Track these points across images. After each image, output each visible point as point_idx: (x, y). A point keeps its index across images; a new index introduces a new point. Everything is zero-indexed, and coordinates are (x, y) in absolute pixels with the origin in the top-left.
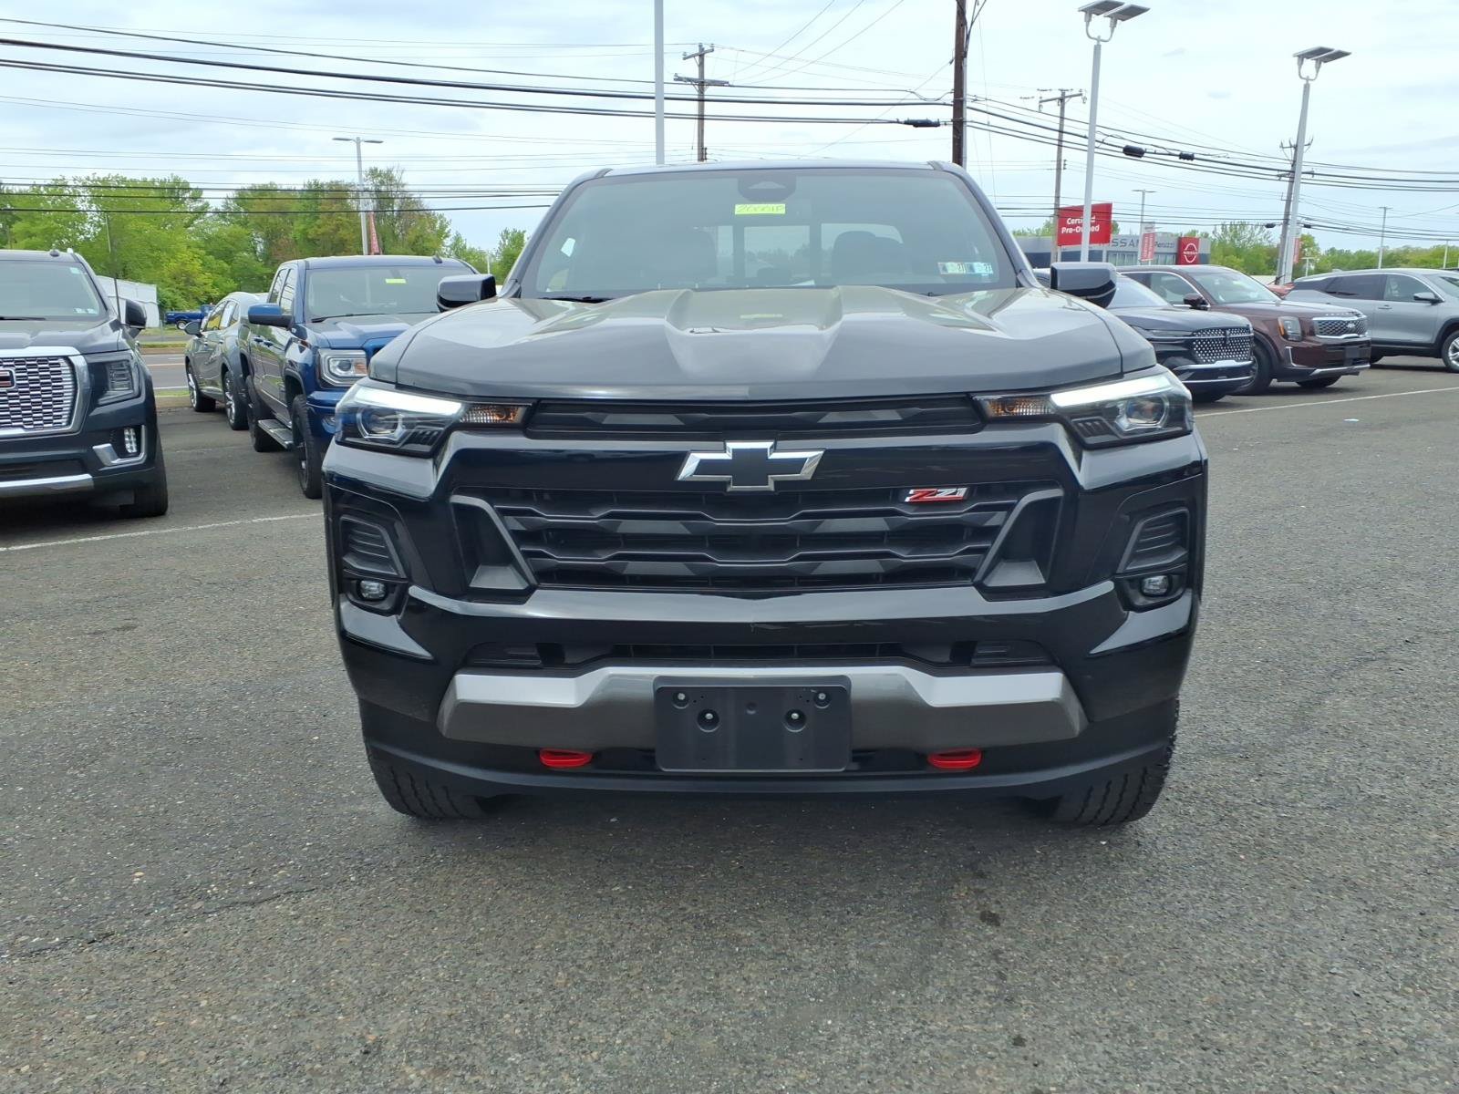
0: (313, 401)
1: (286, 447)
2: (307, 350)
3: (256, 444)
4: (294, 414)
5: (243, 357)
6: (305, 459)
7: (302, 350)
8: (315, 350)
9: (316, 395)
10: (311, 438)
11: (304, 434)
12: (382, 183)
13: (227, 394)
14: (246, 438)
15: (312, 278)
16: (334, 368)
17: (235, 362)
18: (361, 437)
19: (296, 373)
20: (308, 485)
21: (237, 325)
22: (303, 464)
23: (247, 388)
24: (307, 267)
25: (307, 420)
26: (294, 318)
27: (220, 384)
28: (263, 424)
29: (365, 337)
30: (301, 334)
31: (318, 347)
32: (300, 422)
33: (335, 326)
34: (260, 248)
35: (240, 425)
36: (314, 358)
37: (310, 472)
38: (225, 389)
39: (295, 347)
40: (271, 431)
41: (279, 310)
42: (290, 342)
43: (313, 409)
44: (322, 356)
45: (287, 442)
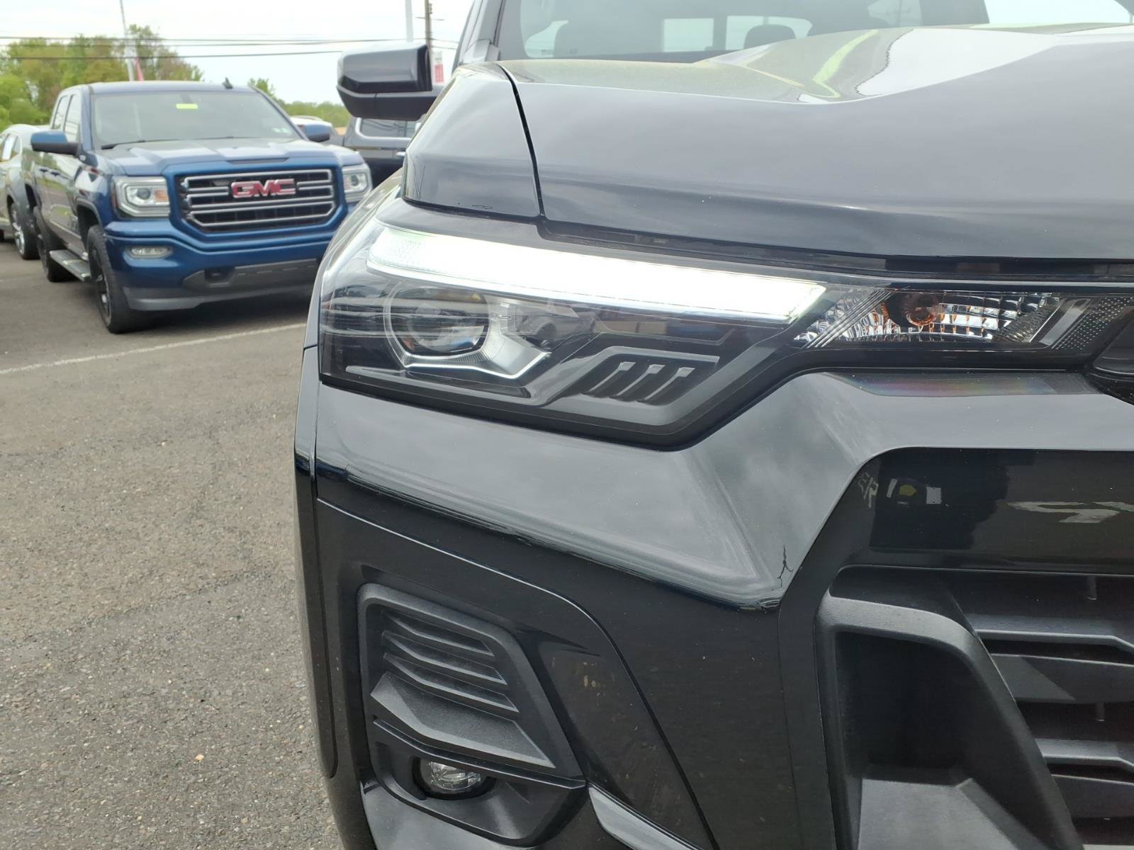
0: (111, 233)
1: (83, 280)
2: (100, 179)
3: (49, 274)
4: (90, 246)
5: (29, 188)
6: (105, 292)
7: (93, 178)
8: (109, 178)
9: (114, 226)
10: (112, 271)
11: (103, 267)
12: (141, 38)
13: (15, 225)
14: (37, 269)
15: (98, 105)
16: (132, 196)
17: (20, 194)
18: (393, 364)
19: (89, 202)
20: (112, 320)
21: (19, 157)
22: (104, 299)
23: (35, 219)
24: (91, 92)
25: (106, 252)
26: (82, 146)
27: (6, 215)
28: (56, 255)
29: (164, 163)
30: (90, 162)
31: (112, 175)
32: (98, 255)
33: (128, 153)
34: (35, 95)
35: (31, 255)
36: (109, 188)
37: (113, 308)
38: (12, 220)
39: (85, 175)
40: (66, 263)
41: (63, 137)
42: (79, 171)
43: (112, 241)
44: (118, 184)
45: (84, 274)
